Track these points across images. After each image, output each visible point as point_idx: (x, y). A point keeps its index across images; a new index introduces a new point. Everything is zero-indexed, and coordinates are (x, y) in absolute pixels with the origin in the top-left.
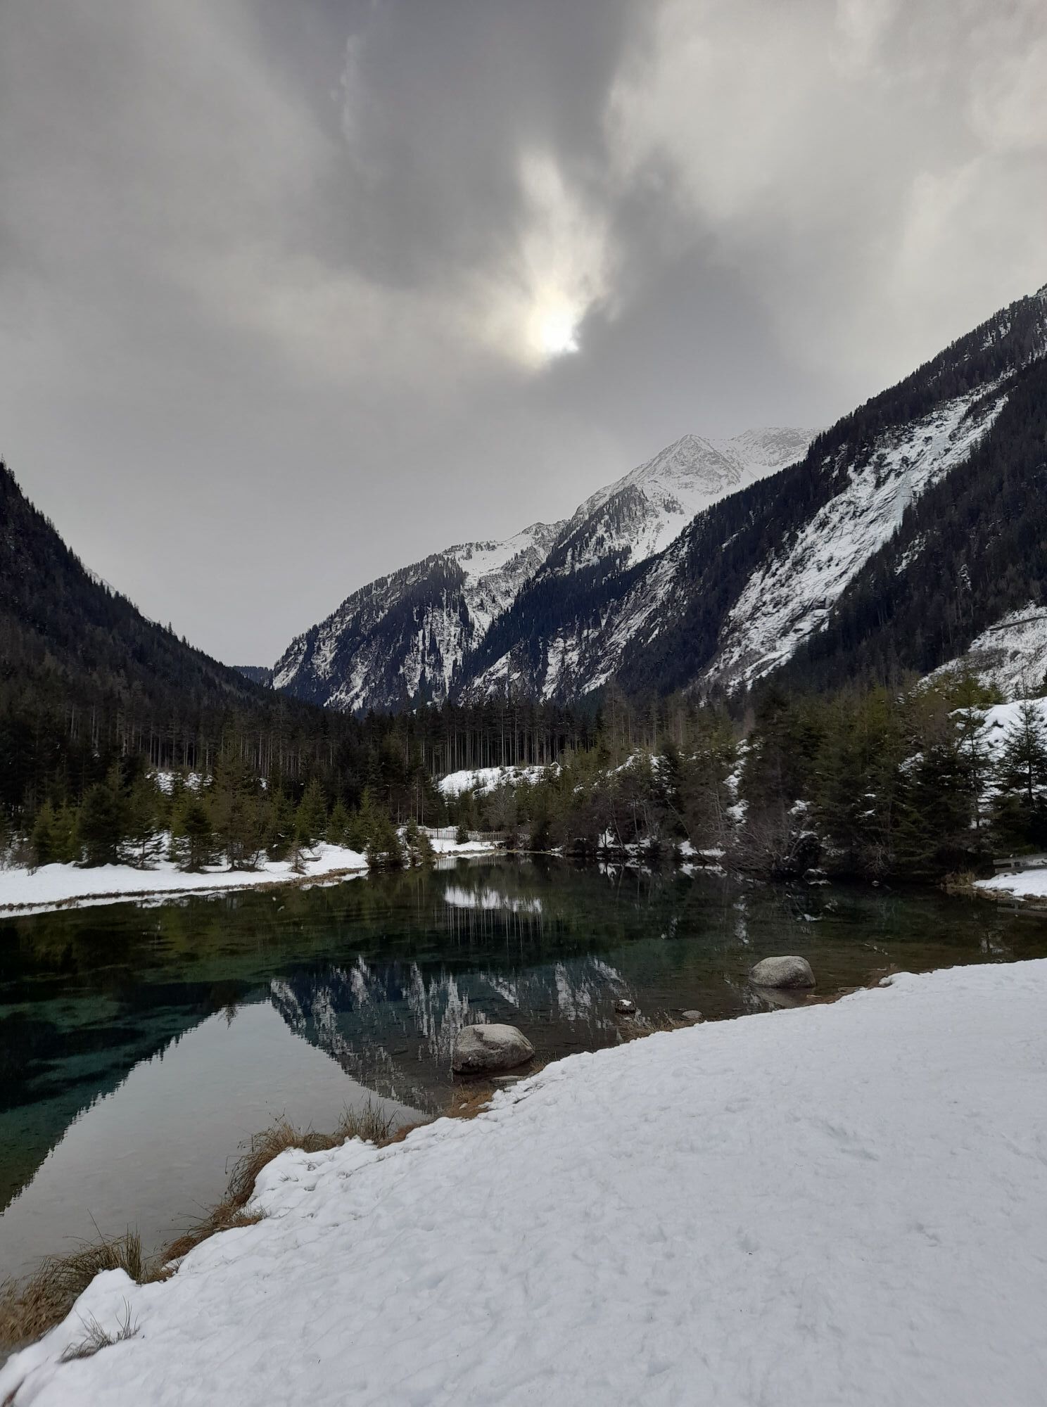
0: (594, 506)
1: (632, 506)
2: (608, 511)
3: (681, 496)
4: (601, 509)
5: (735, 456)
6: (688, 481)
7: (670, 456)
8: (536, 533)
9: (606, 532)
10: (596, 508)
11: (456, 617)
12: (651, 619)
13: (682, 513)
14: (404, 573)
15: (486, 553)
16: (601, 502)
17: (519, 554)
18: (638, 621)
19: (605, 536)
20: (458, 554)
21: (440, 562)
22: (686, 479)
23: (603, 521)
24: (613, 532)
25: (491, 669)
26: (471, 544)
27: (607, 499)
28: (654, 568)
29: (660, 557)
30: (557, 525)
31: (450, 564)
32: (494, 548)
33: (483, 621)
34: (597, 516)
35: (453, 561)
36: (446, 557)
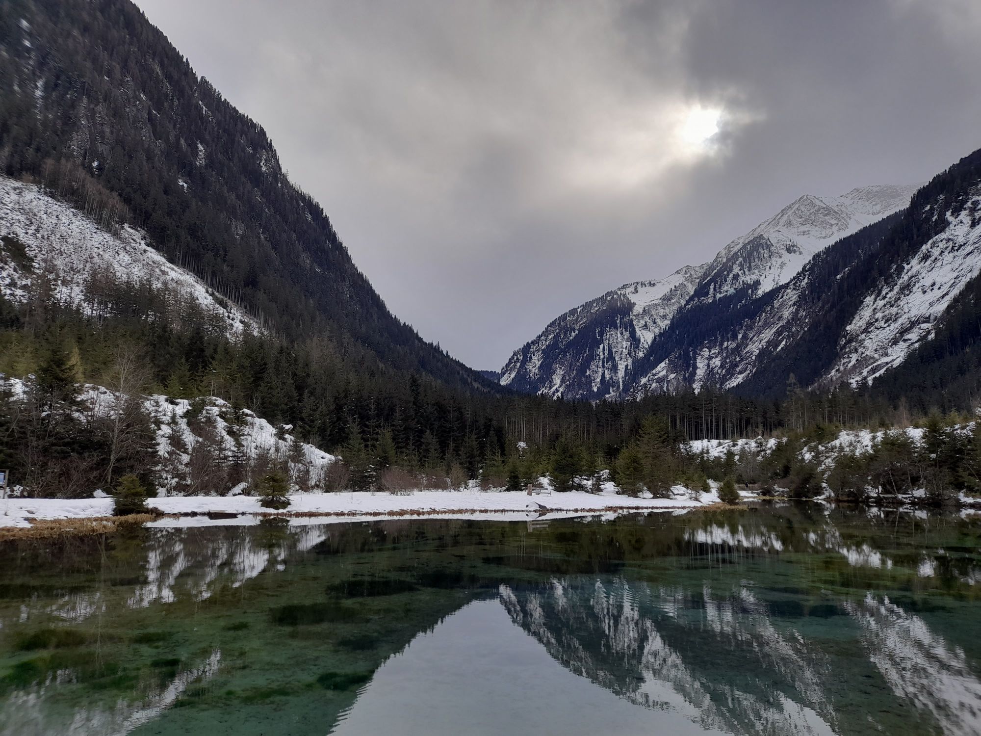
0: (730, 251)
1: (761, 250)
2: (741, 254)
3: (800, 241)
4: (736, 253)
5: (843, 209)
6: (806, 230)
7: (790, 212)
8: (686, 273)
9: (740, 270)
10: (732, 253)
11: (627, 335)
12: (779, 333)
13: (801, 253)
14: (589, 305)
15: (648, 288)
16: (736, 249)
17: (673, 288)
18: (768, 335)
19: (740, 273)
20: (628, 290)
21: (615, 296)
22: (804, 228)
23: (737, 262)
24: (746, 270)
25: (654, 372)
26: (637, 283)
27: (740, 246)
28: (780, 295)
29: (786, 286)
30: (701, 267)
31: (622, 298)
32: (654, 285)
33: (647, 337)
34: (733, 258)
35: (625, 295)
36: (619, 292)
